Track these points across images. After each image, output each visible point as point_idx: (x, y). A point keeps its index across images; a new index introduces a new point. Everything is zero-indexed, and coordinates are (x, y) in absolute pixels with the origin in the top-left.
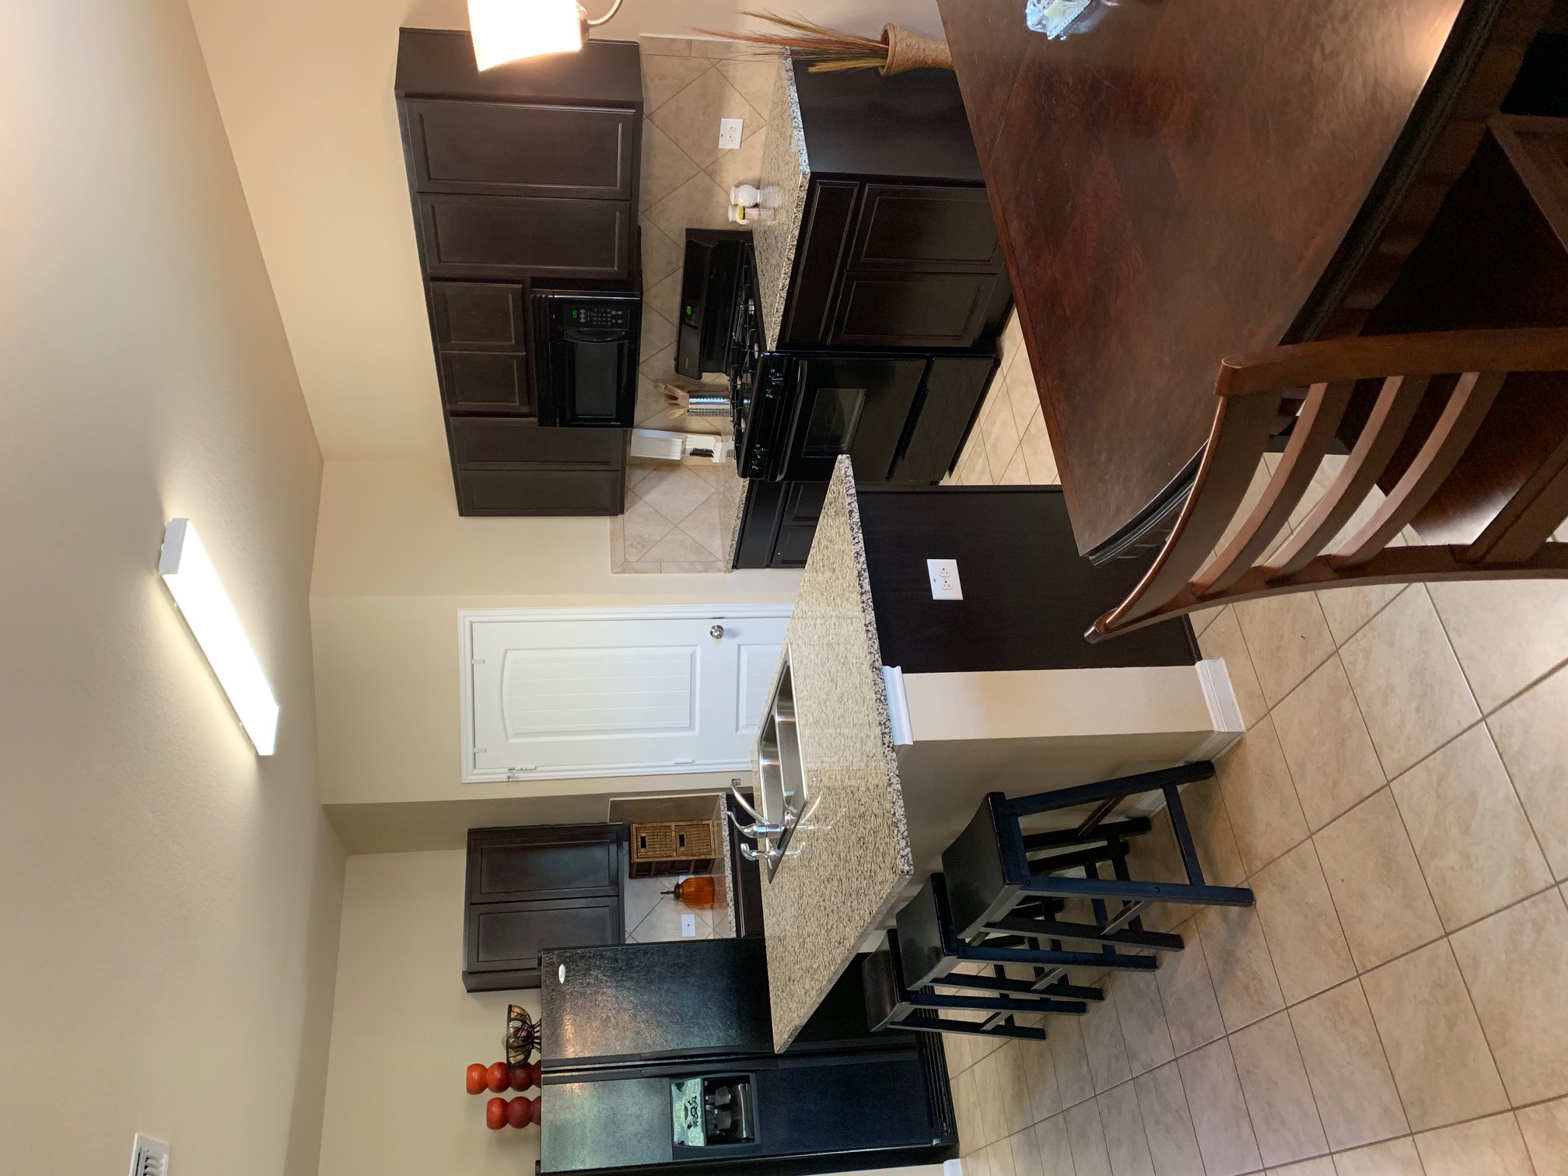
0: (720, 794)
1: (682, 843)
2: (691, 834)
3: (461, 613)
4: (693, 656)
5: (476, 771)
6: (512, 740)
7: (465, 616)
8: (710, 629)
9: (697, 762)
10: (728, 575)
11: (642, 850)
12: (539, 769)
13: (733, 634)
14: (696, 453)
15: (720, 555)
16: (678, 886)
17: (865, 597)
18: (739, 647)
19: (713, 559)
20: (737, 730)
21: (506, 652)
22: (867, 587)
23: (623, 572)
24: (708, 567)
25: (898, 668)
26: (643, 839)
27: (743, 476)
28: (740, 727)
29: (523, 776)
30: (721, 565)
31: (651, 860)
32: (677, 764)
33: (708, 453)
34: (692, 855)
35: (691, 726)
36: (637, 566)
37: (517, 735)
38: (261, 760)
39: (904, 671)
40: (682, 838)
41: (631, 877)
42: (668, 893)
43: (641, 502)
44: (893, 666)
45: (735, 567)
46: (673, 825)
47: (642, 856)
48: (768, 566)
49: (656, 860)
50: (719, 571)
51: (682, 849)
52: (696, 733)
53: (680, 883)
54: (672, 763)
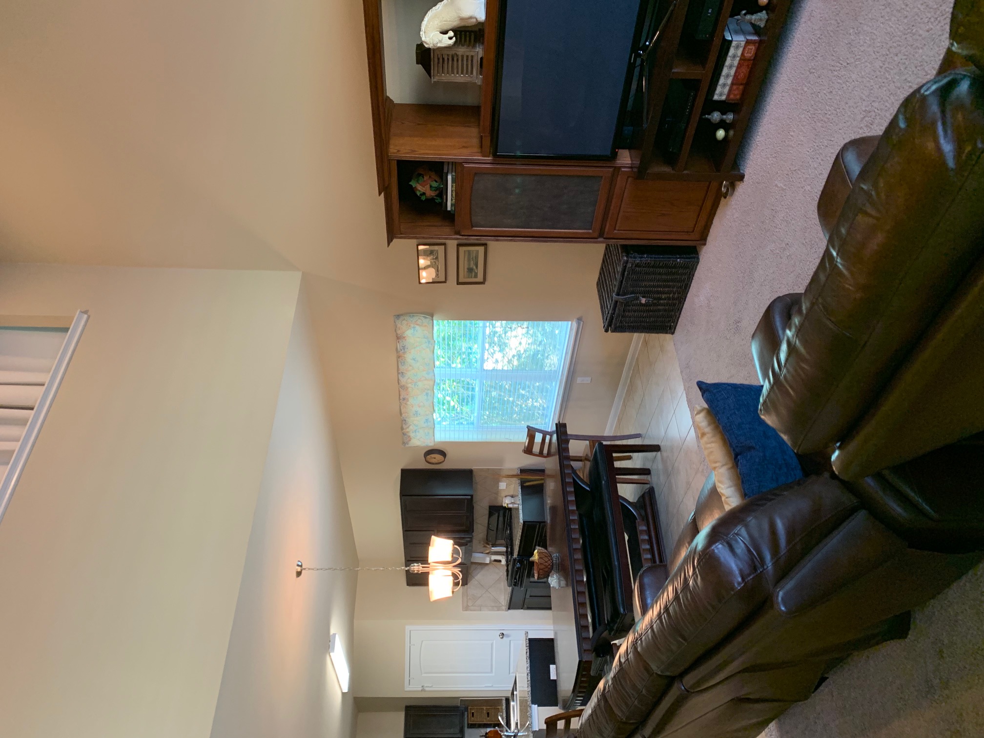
0: (503, 698)
1: (488, 716)
2: (492, 712)
3: (407, 627)
4: (492, 644)
5: (410, 686)
6: (423, 675)
7: (408, 628)
8: (499, 634)
9: (494, 686)
10: (506, 612)
11: (473, 718)
12: (433, 686)
13: (508, 636)
14: (495, 561)
15: (503, 604)
16: (486, 734)
17: (528, 682)
18: (510, 641)
19: (501, 605)
20: (509, 673)
21: (422, 641)
22: (529, 679)
23: (466, 611)
24: (499, 609)
25: (536, 706)
26: (473, 713)
27: (510, 587)
28: (511, 672)
29: (427, 689)
30: (504, 608)
31: (476, 723)
32: (485, 687)
33: (500, 561)
34: (492, 721)
35: (491, 672)
36: (472, 608)
37: (425, 673)
38: (343, 694)
39: (538, 706)
40: (488, 714)
41: (468, 728)
42: (482, 736)
43: (474, 580)
44: (535, 705)
45: (509, 609)
46: (485, 708)
47: (473, 721)
48: (522, 609)
49: (478, 723)
50: (503, 610)
51: (488, 718)
52: (493, 674)
53: (487, 732)
54: (484, 686)
